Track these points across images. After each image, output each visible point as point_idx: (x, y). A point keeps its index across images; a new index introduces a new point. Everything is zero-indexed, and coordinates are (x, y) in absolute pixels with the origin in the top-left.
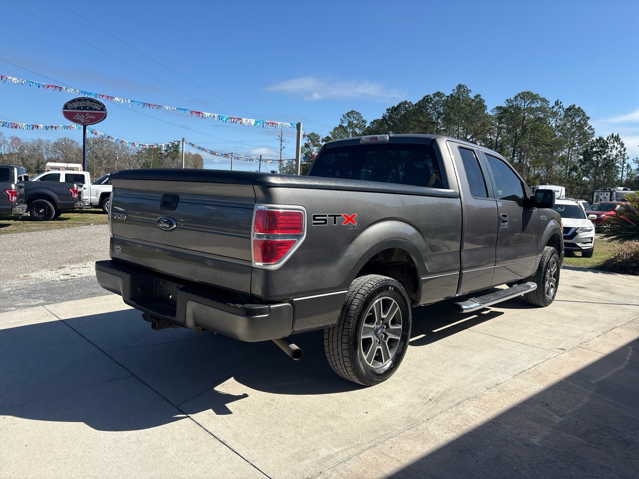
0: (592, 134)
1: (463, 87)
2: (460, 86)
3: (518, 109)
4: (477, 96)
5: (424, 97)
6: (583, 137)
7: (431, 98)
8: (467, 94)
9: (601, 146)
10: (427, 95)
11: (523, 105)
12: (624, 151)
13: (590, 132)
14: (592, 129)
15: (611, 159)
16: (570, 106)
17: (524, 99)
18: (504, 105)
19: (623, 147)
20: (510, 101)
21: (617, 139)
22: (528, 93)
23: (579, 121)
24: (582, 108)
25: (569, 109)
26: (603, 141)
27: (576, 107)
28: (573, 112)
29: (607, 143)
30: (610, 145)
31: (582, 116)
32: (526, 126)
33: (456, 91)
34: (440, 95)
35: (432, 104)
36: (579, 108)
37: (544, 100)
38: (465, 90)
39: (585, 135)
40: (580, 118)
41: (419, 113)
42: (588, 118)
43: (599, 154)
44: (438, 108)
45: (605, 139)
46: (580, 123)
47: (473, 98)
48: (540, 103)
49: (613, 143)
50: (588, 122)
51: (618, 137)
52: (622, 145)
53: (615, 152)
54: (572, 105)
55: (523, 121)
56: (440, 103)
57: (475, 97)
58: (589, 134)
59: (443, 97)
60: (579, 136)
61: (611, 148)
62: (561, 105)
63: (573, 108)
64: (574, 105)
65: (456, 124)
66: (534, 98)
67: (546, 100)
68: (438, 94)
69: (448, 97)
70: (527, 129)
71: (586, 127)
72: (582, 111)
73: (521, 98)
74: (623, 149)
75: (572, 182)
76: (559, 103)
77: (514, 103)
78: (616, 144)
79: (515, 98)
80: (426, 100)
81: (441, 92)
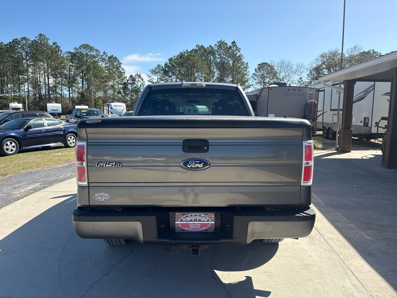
0: (124, 72)
1: (43, 35)
2: (40, 35)
3: (81, 54)
4: (54, 43)
5: (14, 40)
6: (120, 74)
7: (19, 41)
8: (47, 41)
9: (132, 80)
10: (16, 38)
11: (84, 51)
12: (144, 83)
13: (123, 71)
14: (123, 70)
15: (138, 87)
16: (111, 56)
17: (85, 49)
18: (73, 51)
19: (143, 81)
20: (76, 49)
21: (140, 76)
22: (87, 45)
23: (117, 64)
24: (117, 57)
25: (110, 57)
26: (133, 77)
27: (114, 56)
28: (112, 59)
29: (135, 78)
30: (137, 80)
31: (117, 62)
32: (89, 66)
33: (38, 38)
34: (26, 40)
35: (21, 45)
36: (116, 57)
37: (97, 51)
38: (45, 38)
39: (121, 73)
40: (117, 63)
41: (11, 51)
42: (121, 63)
43: (132, 84)
44: (26, 49)
45: (134, 76)
46: (117, 66)
47: (52, 44)
48: (95, 52)
49: (138, 78)
50: (121, 65)
51: (140, 75)
52: (142, 79)
53: (139, 83)
54: (111, 55)
55: (87, 63)
56: (27, 45)
57: (53, 43)
58: (123, 73)
59: (29, 41)
60: (117, 73)
61: (138, 81)
62: (107, 54)
63: (112, 57)
64: (113, 55)
65: (41, 61)
66: (91, 49)
67: (98, 51)
68: (24, 38)
69: (32, 41)
70: (90, 68)
71: (121, 68)
72: (117, 59)
73: (83, 47)
74: (143, 82)
75: (119, 100)
76: (106, 53)
77: (80, 50)
78: (139, 79)
79: (80, 47)
80: (15, 42)
81: (27, 38)
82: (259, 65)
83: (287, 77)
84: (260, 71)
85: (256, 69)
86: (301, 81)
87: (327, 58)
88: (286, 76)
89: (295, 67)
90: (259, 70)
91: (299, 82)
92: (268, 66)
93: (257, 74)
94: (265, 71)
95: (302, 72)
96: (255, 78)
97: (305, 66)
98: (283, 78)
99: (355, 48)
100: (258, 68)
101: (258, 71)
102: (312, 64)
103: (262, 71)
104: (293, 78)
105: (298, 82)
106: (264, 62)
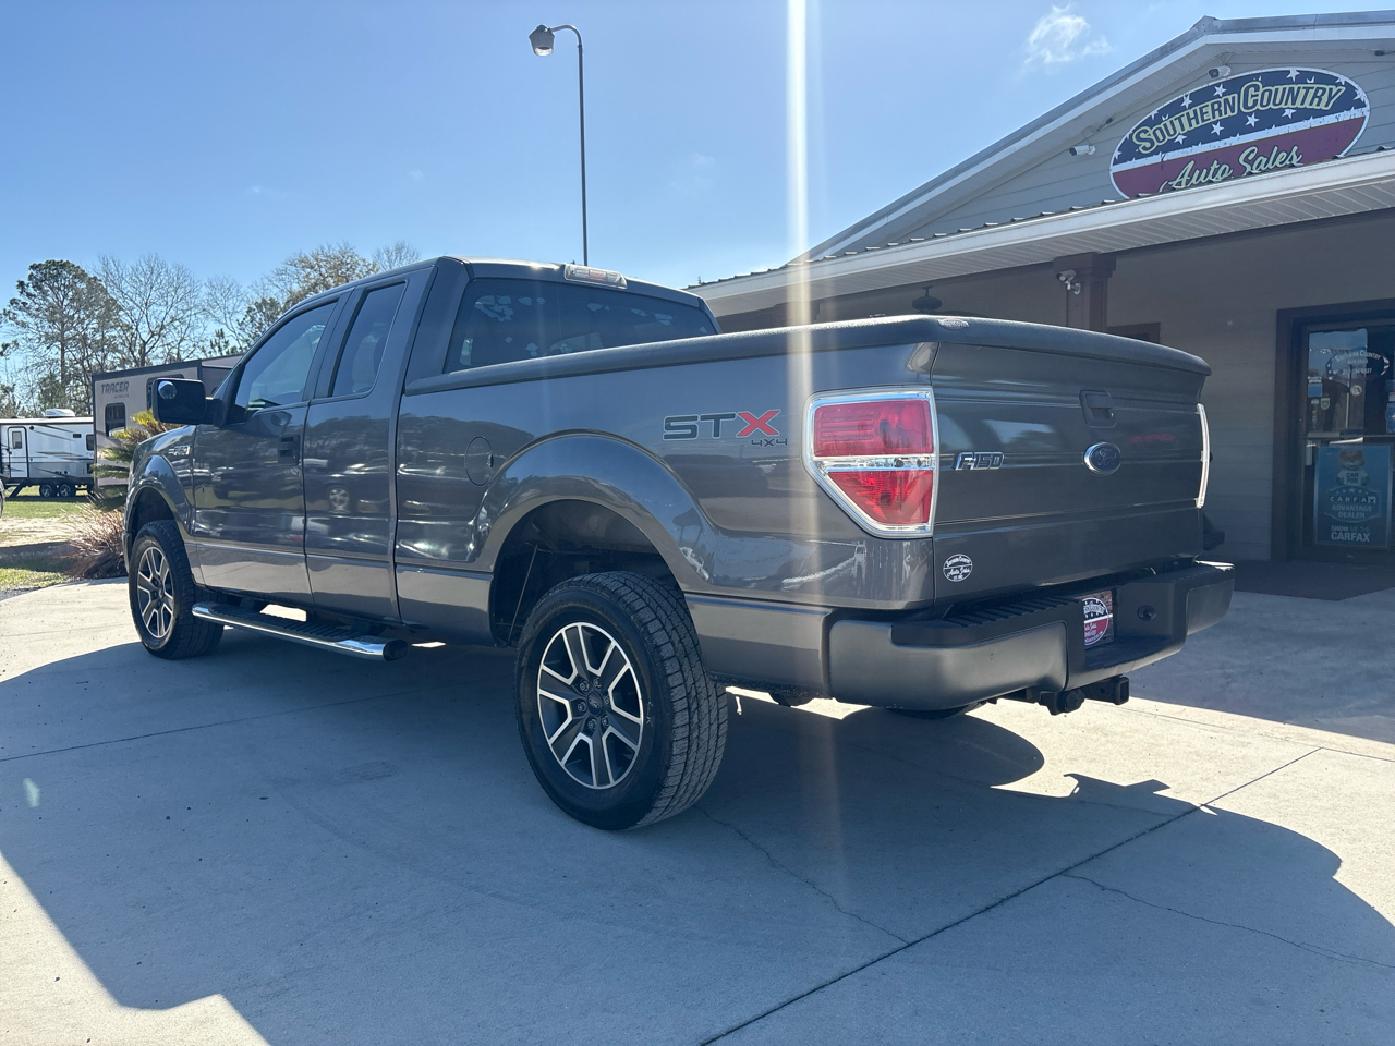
82: (32, 267)
83: (177, 323)
84: (44, 294)
85: (21, 284)
86: (222, 345)
87: (323, 270)
88: (173, 320)
89: (205, 290)
90: (37, 286)
91: (217, 348)
92: (75, 277)
93: (29, 302)
94: (65, 296)
95: (230, 310)
96: (20, 318)
97: (242, 290)
98: (163, 327)
99: (399, 249)
100: (31, 277)
101: (31, 290)
102: (264, 286)
103: (50, 293)
104: (201, 330)
105: (212, 346)
106: (56, 260)
